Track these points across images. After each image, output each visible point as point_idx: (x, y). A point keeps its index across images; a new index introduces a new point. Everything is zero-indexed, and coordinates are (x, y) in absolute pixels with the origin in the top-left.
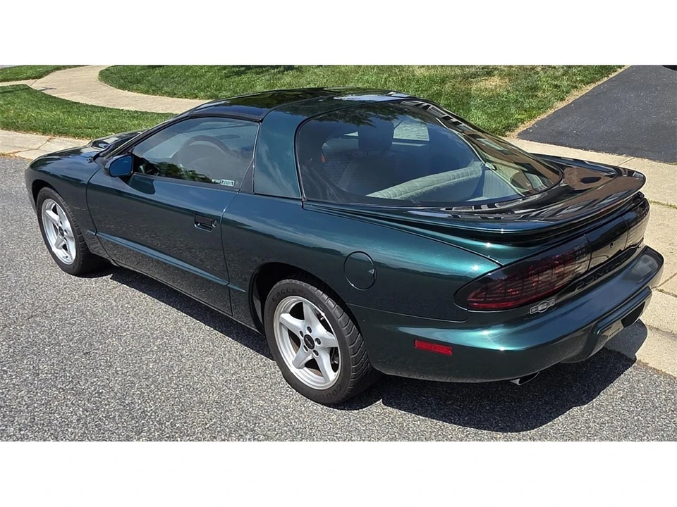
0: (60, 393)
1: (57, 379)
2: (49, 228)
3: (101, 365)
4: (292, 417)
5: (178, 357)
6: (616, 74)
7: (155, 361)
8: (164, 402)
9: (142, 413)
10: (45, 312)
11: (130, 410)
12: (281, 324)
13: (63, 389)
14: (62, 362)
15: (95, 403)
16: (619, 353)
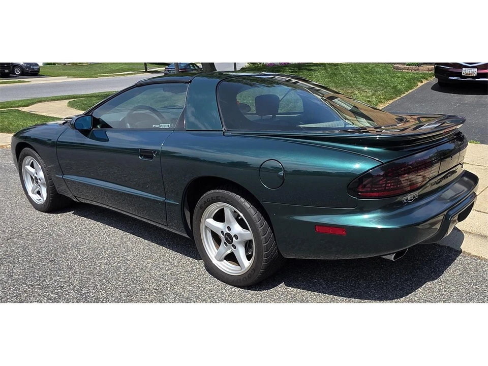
0: (29, 288)
1: (27, 279)
2: (27, 179)
3: (63, 268)
4: (216, 297)
5: (124, 260)
6: (404, 95)
7: (106, 264)
8: (113, 290)
9: (95, 299)
10: (21, 236)
11: (86, 297)
12: (206, 227)
13: (31, 285)
14: (32, 267)
15: (57, 293)
16: (448, 247)
